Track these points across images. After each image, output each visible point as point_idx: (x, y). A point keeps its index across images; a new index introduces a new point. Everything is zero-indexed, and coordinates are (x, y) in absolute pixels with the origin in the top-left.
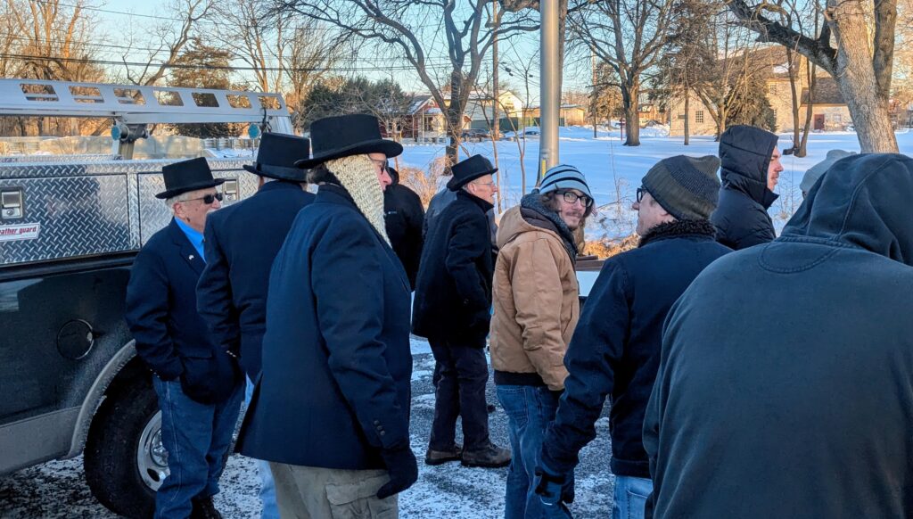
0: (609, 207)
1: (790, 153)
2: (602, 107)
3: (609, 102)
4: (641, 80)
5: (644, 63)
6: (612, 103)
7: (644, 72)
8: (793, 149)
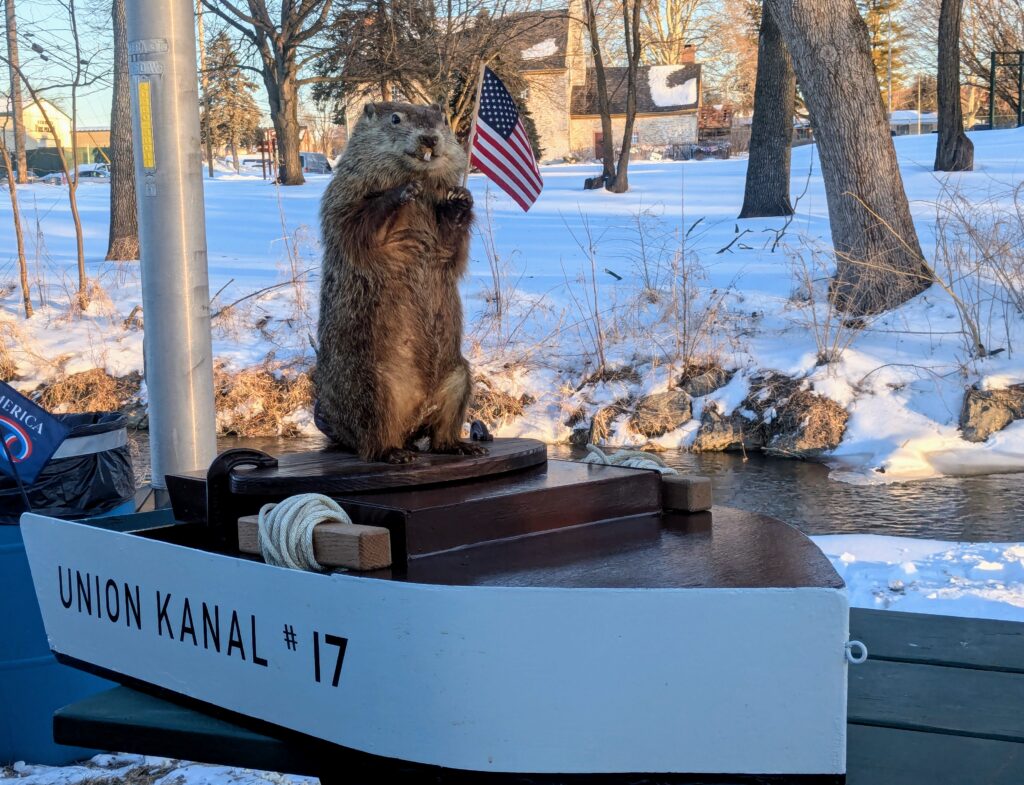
0: (274, 294)
1: (599, 186)
2: (219, 127)
3: (232, 117)
4: (298, 60)
5: (306, 25)
6: (237, 119)
7: (305, 43)
8: (602, 178)
